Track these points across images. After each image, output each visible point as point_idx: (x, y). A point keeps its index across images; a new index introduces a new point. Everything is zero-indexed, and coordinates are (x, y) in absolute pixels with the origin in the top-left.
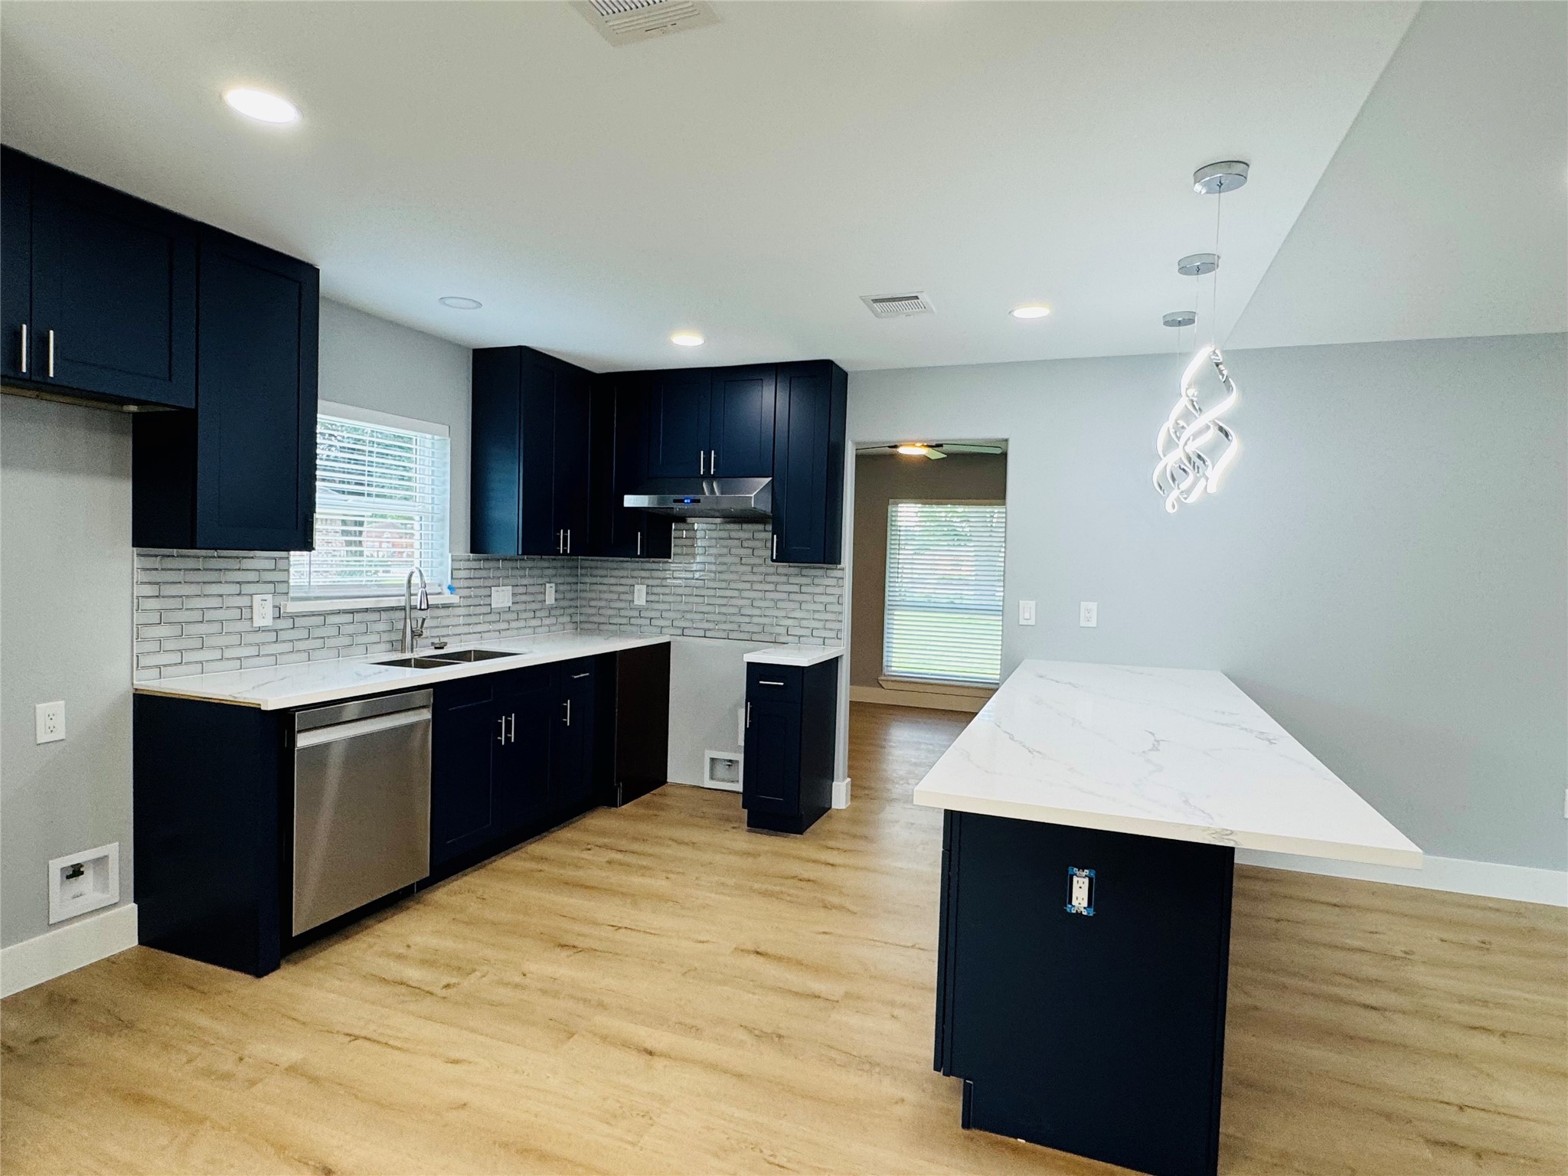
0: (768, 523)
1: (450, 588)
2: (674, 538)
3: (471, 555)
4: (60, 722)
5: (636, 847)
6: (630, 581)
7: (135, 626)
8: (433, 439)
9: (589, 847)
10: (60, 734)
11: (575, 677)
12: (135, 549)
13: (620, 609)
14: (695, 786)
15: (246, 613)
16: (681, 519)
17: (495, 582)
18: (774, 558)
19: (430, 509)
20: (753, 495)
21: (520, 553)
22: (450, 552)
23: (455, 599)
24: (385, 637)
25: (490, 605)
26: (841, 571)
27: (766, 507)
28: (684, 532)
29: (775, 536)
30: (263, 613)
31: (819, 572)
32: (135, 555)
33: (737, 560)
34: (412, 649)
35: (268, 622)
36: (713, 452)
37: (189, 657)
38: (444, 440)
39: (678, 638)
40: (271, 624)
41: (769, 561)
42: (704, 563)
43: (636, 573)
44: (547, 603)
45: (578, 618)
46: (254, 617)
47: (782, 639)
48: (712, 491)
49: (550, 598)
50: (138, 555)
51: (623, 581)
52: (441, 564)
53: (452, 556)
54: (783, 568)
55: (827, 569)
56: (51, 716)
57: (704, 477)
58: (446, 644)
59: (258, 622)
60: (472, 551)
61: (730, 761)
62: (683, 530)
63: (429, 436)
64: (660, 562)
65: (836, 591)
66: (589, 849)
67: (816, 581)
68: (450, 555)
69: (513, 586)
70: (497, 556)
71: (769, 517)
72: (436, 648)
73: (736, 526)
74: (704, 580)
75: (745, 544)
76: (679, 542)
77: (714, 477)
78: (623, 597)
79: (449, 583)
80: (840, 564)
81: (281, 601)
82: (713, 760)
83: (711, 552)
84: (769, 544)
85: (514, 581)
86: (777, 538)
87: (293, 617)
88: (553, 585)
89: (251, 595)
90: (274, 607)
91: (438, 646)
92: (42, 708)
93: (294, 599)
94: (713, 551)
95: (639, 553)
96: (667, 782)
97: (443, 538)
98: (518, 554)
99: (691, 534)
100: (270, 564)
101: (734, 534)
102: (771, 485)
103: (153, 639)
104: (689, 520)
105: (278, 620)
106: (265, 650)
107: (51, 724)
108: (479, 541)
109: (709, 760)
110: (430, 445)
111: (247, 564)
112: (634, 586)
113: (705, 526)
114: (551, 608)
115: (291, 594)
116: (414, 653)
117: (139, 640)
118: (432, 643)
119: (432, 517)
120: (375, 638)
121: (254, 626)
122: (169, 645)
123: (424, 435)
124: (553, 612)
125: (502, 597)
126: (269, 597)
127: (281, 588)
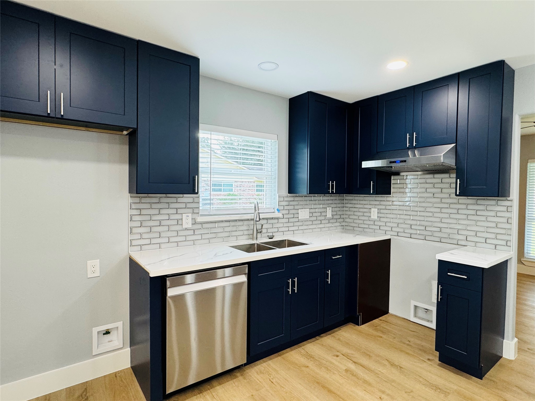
0: (453, 173)
1: (278, 210)
2: (393, 184)
3: (289, 194)
4: (98, 269)
5: (364, 361)
6: (369, 207)
7: (129, 228)
8: (271, 142)
9: (338, 354)
10: (97, 274)
11: (333, 258)
12: (130, 194)
13: (364, 220)
14: (405, 319)
15: (179, 222)
16: (397, 174)
17: (300, 207)
18: (458, 193)
19: (270, 173)
20: (442, 155)
21: (308, 193)
22: (278, 193)
23: (280, 215)
24: (246, 232)
25: (298, 217)
26: (511, 202)
27: (451, 162)
28: (398, 180)
29: (458, 180)
30: (187, 221)
31: (493, 202)
32: (130, 197)
33: (432, 195)
34: (257, 238)
35: (190, 226)
36: (415, 133)
37: (154, 241)
38: (276, 141)
39: (395, 237)
40: (191, 227)
41: (454, 195)
42: (410, 197)
43: (372, 203)
44: (327, 217)
45: (344, 224)
46: (183, 224)
47: (463, 243)
48: (415, 155)
49: (329, 215)
50: (131, 197)
51: (366, 206)
52: (274, 199)
53: (279, 195)
54: (463, 200)
55: (498, 200)
56: (94, 266)
57: (409, 149)
58: (273, 236)
59: (185, 226)
60: (289, 193)
61: (426, 309)
62: (397, 179)
63: (270, 141)
64: (385, 197)
65: (507, 215)
66: (337, 356)
67: (489, 208)
68: (278, 194)
69: (310, 209)
70: (300, 195)
71: (453, 169)
72: (269, 238)
73: (431, 176)
74: (410, 206)
75: (436, 186)
76: (396, 186)
77: (415, 148)
78: (365, 214)
79: (278, 208)
80: (509, 197)
81: (195, 216)
82: (416, 307)
83: (414, 191)
84: (454, 186)
85: (310, 207)
86: (460, 181)
87: (202, 223)
88: (331, 208)
89: (182, 214)
90: (192, 219)
91: (270, 237)
92: (90, 263)
93: (202, 215)
94: (415, 190)
95: (372, 193)
96: (389, 313)
97: (275, 187)
98: (307, 194)
99: (402, 181)
100: (191, 200)
101: (428, 181)
102: (455, 149)
103: (138, 233)
104: (402, 174)
105: (194, 225)
106: (188, 238)
107: (93, 269)
108: (292, 189)
109: (413, 307)
110: (270, 145)
111: (180, 200)
112: (371, 209)
113: (412, 177)
114: (329, 220)
115: (200, 213)
116: (258, 241)
117: (132, 234)
118: (268, 236)
119: (271, 177)
120: (241, 233)
121: (183, 227)
122: (144, 236)
123: (267, 140)
124: (331, 221)
125: (304, 214)
126: (190, 215)
127: (196, 211)
